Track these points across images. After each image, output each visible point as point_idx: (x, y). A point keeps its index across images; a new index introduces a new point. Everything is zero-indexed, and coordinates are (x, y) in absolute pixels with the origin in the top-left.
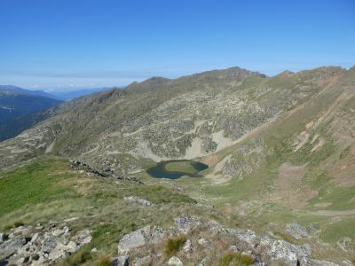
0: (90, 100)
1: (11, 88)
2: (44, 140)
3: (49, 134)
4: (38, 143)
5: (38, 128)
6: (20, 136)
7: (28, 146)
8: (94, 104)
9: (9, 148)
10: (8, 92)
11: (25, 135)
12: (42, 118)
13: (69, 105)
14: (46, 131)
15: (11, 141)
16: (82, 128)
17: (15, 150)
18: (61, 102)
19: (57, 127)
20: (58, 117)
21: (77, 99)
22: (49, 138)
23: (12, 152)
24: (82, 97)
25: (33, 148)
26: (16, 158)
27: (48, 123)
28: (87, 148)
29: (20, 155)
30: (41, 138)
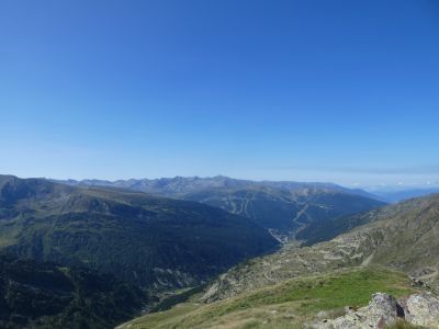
0: (425, 204)
1: (330, 186)
2: (360, 250)
3: (368, 243)
4: (354, 252)
5: (355, 233)
6: (335, 240)
7: (342, 254)
8: (432, 210)
9: (323, 252)
10: (326, 190)
11: (339, 240)
12: (360, 223)
13: (395, 208)
14: (364, 238)
15: (325, 244)
16: (411, 242)
17: (328, 256)
18: (386, 204)
19: (378, 236)
20: (380, 223)
21: (407, 202)
22: (367, 248)
23: (325, 257)
24: (412, 200)
25: (347, 257)
26: (329, 266)
27: (366, 229)
28: (421, 270)
29: (333, 262)
30: (357, 246)
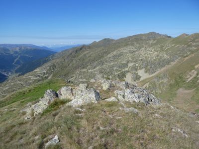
0: (71, 51)
1: (31, 46)
2: (47, 73)
3: (50, 69)
4: (44, 74)
5: (44, 66)
6: (35, 70)
7: (39, 76)
8: (73, 54)
9: (30, 76)
10: (29, 48)
11: (37, 70)
12: (46, 61)
13: (60, 54)
14: (48, 68)
15: (31, 73)
16: (66, 67)
17: (33, 78)
18: (56, 52)
20: (54, 61)
21: (64, 51)
22: (50, 72)
23: (32, 79)
24: (66, 50)
25: (42, 77)
26: (33, 82)
27: (49, 64)
28: (70, 77)
29: (35, 80)
30: (45, 72)
